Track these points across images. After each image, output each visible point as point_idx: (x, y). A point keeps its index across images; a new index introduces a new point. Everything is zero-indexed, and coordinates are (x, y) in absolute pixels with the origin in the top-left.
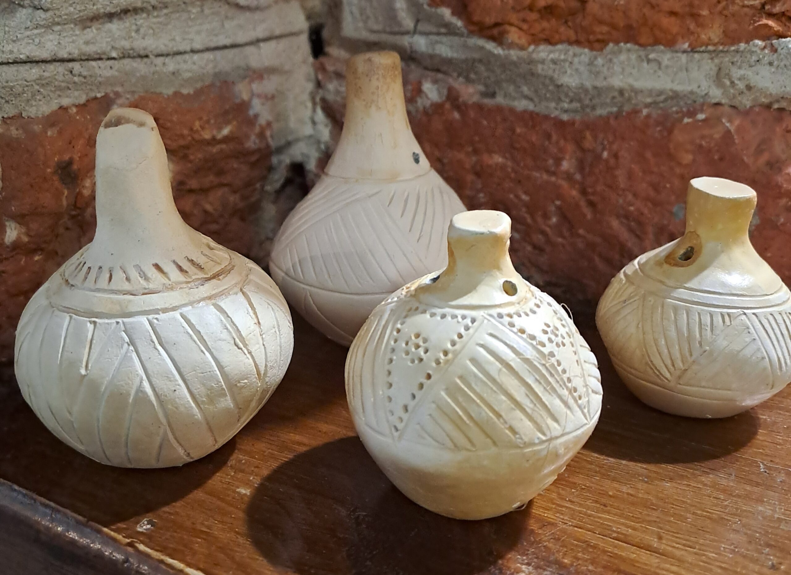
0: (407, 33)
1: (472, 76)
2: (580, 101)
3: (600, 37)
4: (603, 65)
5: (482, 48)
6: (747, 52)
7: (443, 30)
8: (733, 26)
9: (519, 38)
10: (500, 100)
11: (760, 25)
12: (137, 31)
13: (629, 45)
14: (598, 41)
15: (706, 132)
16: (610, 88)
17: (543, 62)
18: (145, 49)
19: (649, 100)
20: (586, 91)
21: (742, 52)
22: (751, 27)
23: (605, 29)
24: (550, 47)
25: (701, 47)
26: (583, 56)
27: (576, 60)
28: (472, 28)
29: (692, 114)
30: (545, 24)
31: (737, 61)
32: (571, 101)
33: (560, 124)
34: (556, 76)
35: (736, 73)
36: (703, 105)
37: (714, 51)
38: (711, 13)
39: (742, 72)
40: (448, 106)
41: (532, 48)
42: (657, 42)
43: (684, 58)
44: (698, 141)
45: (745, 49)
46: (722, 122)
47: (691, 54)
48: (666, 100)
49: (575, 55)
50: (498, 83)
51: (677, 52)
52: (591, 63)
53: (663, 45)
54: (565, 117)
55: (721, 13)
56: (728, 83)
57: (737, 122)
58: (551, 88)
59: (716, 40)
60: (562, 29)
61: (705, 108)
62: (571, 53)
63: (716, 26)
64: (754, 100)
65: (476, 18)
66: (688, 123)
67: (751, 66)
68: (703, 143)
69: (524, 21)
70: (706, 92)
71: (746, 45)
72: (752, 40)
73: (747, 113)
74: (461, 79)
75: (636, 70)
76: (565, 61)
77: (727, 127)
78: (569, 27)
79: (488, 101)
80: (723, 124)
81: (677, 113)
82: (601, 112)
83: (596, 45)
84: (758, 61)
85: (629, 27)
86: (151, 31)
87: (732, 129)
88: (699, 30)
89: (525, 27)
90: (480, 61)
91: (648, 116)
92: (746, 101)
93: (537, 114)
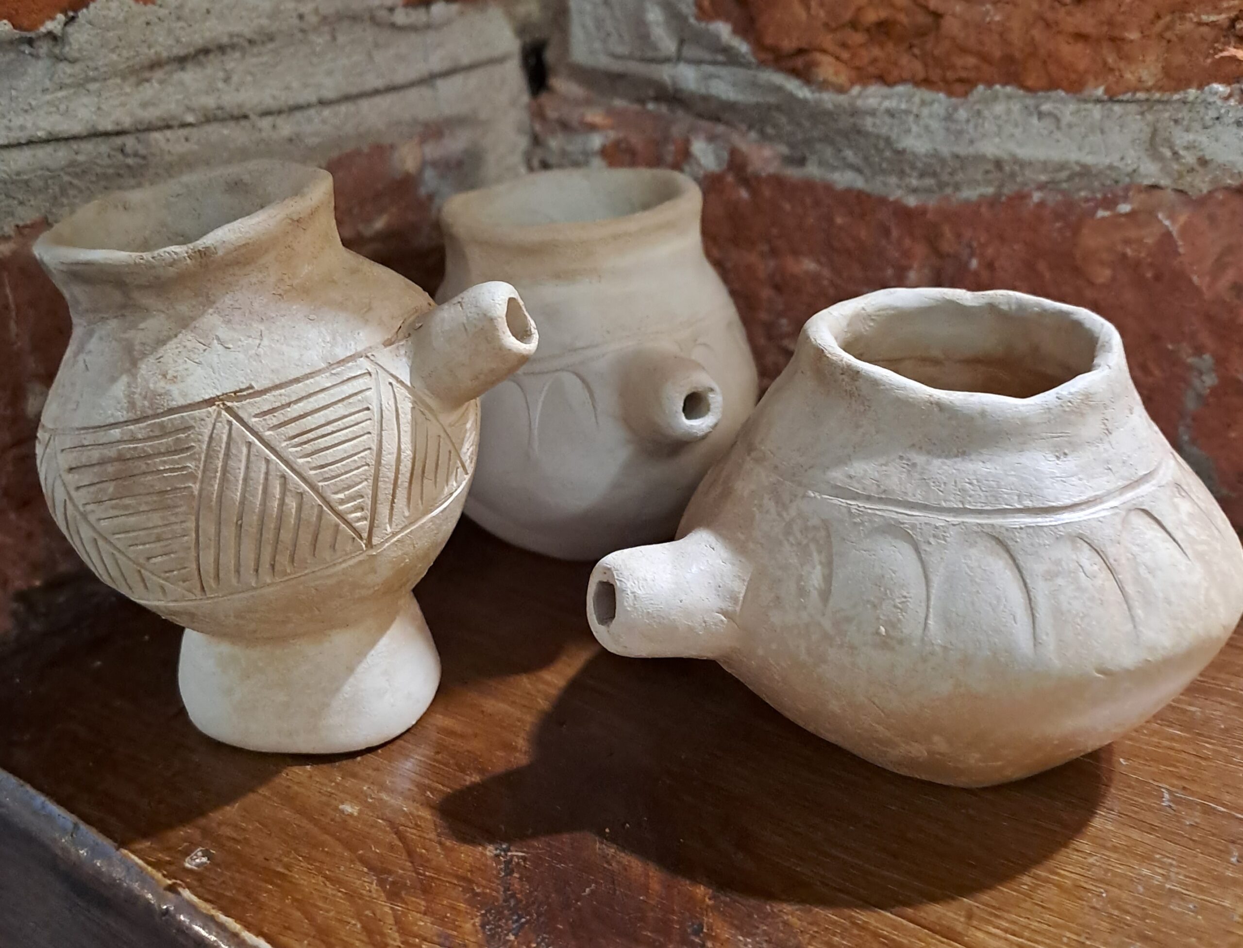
0: (667, 60)
1: (770, 130)
2: (934, 175)
3: (964, 74)
4: (968, 121)
5: (779, 89)
6: (1200, 103)
7: (720, 58)
8: (1179, 59)
9: (836, 73)
10: (813, 170)
11: (1222, 57)
12: (227, 80)
13: (1009, 89)
14: (961, 80)
15: (1133, 233)
16: (980, 158)
17: (873, 113)
18: (240, 106)
19: (1043, 178)
20: (943, 161)
21: (1193, 103)
22: (1209, 61)
23: (971, 61)
24: (885, 90)
25: (1125, 93)
26: (936, 105)
27: (925, 111)
28: (763, 56)
29: (1109, 203)
30: (876, 52)
31: (1183, 119)
32: (922, 175)
33: (904, 214)
34: (894, 136)
35: (1181, 138)
36: (1127, 189)
37: (1147, 100)
38: (1144, 37)
39: (1191, 137)
40: (730, 178)
41: (856, 90)
42: (1053, 85)
43: (1097, 112)
44: (1119, 248)
45: (1197, 98)
46: (1157, 217)
47: (1109, 105)
48: (1070, 178)
49: (923, 103)
50: (808, 142)
51: (1086, 101)
52: (949, 118)
53: (1064, 89)
54: (912, 201)
55: (1161, 36)
56: (1168, 154)
57: (1182, 219)
58: (888, 154)
59: (1150, 83)
60: (904, 60)
61: (1131, 194)
62: (917, 100)
63: (1151, 58)
64: (1214, 180)
65: (769, 41)
66: (1103, 218)
67: (1205, 127)
68: (1129, 251)
69: (844, 45)
70: (1135, 166)
71: (1199, 92)
72: (1208, 84)
73: (1201, 202)
74: (753, 135)
75: (1020, 129)
76: (907, 112)
77: (1166, 227)
78: (915, 56)
79: (793, 173)
80: (1160, 222)
81: (1087, 200)
82: (970, 194)
83: (958, 87)
84: (1218, 118)
85: (1009, 59)
86: (249, 78)
87: (1174, 230)
88: (1122, 65)
89: (845, 55)
90: (778, 108)
91: (1042, 204)
92: (1201, 184)
93: (869, 196)
